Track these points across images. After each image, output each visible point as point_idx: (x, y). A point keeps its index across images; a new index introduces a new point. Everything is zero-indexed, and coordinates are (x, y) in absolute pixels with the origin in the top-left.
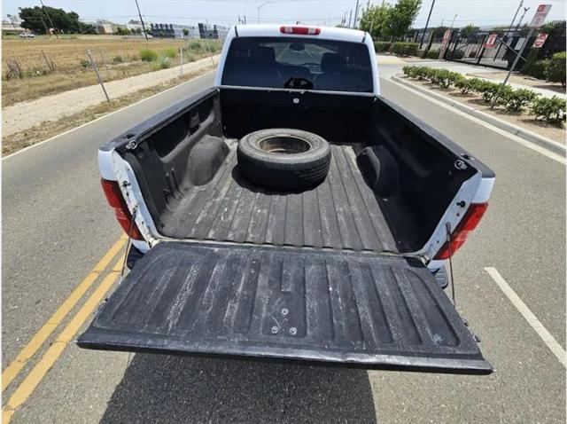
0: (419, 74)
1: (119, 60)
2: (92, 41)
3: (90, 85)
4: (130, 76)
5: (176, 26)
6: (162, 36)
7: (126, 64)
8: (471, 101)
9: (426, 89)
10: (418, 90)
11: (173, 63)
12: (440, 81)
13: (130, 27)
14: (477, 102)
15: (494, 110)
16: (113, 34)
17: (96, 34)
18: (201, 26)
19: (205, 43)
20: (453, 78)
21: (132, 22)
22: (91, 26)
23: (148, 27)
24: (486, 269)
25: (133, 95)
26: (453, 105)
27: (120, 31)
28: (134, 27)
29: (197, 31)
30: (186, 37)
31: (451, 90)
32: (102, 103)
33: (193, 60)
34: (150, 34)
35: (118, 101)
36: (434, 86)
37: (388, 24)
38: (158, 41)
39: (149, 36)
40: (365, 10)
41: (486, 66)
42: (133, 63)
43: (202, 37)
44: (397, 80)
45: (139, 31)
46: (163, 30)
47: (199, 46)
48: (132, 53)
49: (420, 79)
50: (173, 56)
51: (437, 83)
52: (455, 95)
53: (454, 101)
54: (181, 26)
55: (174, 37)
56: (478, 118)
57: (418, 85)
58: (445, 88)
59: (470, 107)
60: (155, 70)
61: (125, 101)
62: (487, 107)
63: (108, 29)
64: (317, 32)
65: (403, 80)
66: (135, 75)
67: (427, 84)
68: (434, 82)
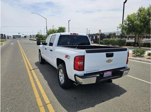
64: (78, 34)
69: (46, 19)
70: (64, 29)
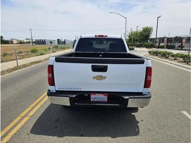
0: (156, 54)
1: (21, 52)
2: (7, 46)
3: (8, 61)
4: (26, 58)
5: (47, 40)
6: (40, 44)
7: (23, 54)
8: (178, 62)
9: (159, 58)
10: (155, 59)
11: (45, 53)
12: (164, 55)
13: (25, 41)
14: (181, 62)
15: (188, 64)
16: (17, 44)
17: (10, 44)
18: (58, 40)
19: (59, 46)
20: (169, 54)
21: (27, 39)
22: (7, 41)
23: (34, 40)
24: (182, 112)
25: (28, 64)
26: (171, 63)
27: (21, 43)
28: (27, 41)
29: (57, 42)
30: (51, 44)
31: (170, 58)
32: (14, 67)
33: (54, 52)
34: (34, 43)
35: (22, 66)
36: (163, 57)
37: (140, 37)
38: (38, 46)
39: (34, 44)
40: (130, 32)
41: (185, 50)
42: (27, 53)
43: (58, 44)
44: (147, 56)
45: (29, 42)
46: (41, 42)
47: (57, 47)
48: (26, 50)
49: (156, 55)
50: (46, 50)
51: (164, 56)
52: (172, 60)
53: (171, 62)
54: (49, 40)
55: (45, 44)
56: (182, 67)
57: (156, 57)
58: (167, 58)
59: (178, 64)
60: (37, 55)
61: (25, 66)
62: (185, 63)
63: (15, 42)
64: (106, 36)
65: (149, 56)
66: (28, 58)
67: (159, 57)
68: (162, 56)
69: (126, 18)
70: (151, 30)
